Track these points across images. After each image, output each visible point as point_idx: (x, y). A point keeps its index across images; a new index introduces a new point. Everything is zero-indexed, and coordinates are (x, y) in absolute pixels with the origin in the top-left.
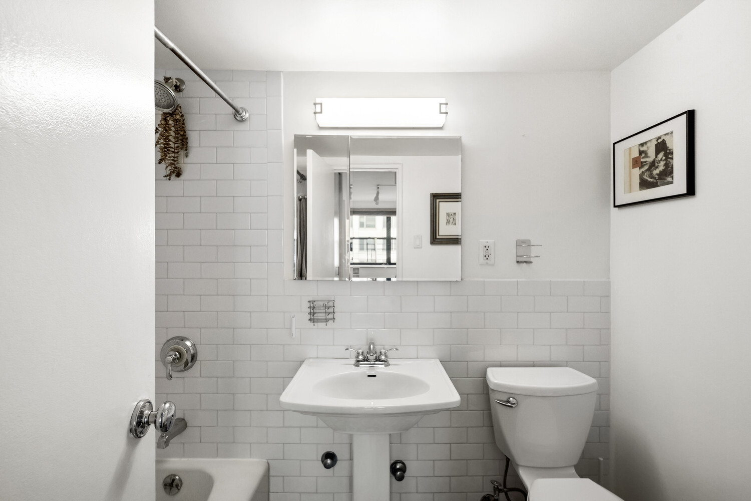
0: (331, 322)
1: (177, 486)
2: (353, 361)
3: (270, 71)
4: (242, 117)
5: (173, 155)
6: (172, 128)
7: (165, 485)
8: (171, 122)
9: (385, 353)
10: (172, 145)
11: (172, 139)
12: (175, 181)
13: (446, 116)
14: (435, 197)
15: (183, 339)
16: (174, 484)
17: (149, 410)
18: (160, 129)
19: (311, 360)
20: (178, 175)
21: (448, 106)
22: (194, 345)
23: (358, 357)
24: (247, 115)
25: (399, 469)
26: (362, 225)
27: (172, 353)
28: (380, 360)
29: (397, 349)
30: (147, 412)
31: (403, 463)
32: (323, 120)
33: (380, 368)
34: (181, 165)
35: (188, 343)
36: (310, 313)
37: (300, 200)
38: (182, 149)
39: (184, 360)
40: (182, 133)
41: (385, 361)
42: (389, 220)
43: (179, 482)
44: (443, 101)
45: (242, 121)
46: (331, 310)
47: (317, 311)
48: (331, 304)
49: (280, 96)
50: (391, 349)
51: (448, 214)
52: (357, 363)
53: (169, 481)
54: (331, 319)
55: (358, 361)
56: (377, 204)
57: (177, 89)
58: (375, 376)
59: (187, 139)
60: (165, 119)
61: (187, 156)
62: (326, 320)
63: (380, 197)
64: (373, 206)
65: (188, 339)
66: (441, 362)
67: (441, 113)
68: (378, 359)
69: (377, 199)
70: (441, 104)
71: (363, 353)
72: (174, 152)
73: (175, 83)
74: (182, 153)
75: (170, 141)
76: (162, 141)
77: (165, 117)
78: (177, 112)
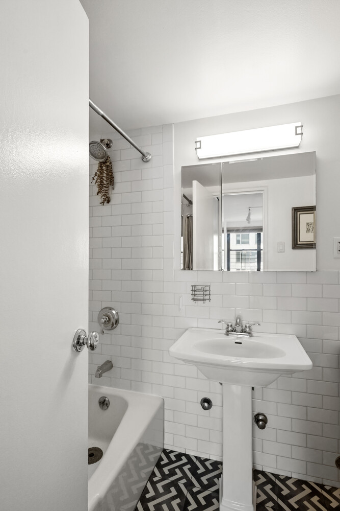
0: (207, 301)
1: (107, 404)
2: (224, 331)
3: (166, 125)
4: (147, 159)
5: (105, 189)
6: (105, 171)
7: (100, 403)
8: (104, 168)
9: (249, 327)
10: (105, 182)
11: (105, 179)
12: (106, 206)
13: (302, 137)
14: (296, 211)
15: (111, 309)
16: (105, 403)
17: (84, 335)
18: (98, 173)
19: (193, 329)
20: (108, 202)
21: (303, 128)
22: (117, 313)
23: (228, 328)
24: (150, 157)
25: (261, 420)
26: (238, 242)
27: (104, 317)
28: (245, 332)
29: (259, 324)
30: (82, 336)
31: (265, 416)
32: (202, 154)
33: (245, 338)
34: (110, 195)
35: (114, 312)
36: (193, 295)
37: (188, 218)
38: (110, 184)
39: (111, 323)
40: (110, 174)
41: (249, 333)
42: (259, 235)
43: (108, 402)
44: (299, 124)
45: (147, 161)
46: (207, 293)
47: (198, 293)
48: (207, 288)
49: (172, 141)
50: (254, 324)
51: (308, 224)
52: (228, 333)
53: (102, 400)
54: (208, 299)
55: (228, 331)
56: (249, 223)
57: (108, 146)
58: (241, 343)
59: (113, 178)
60: (101, 166)
61: (113, 189)
62: (204, 300)
63: (252, 217)
64: (247, 225)
65: (114, 309)
66: (297, 338)
67: (296, 134)
68: (243, 331)
69: (248, 218)
70: (296, 127)
71: (231, 326)
72: (106, 187)
73: (106, 143)
74: (111, 187)
75: (103, 180)
76: (99, 180)
77: (101, 164)
78: (108, 161)
